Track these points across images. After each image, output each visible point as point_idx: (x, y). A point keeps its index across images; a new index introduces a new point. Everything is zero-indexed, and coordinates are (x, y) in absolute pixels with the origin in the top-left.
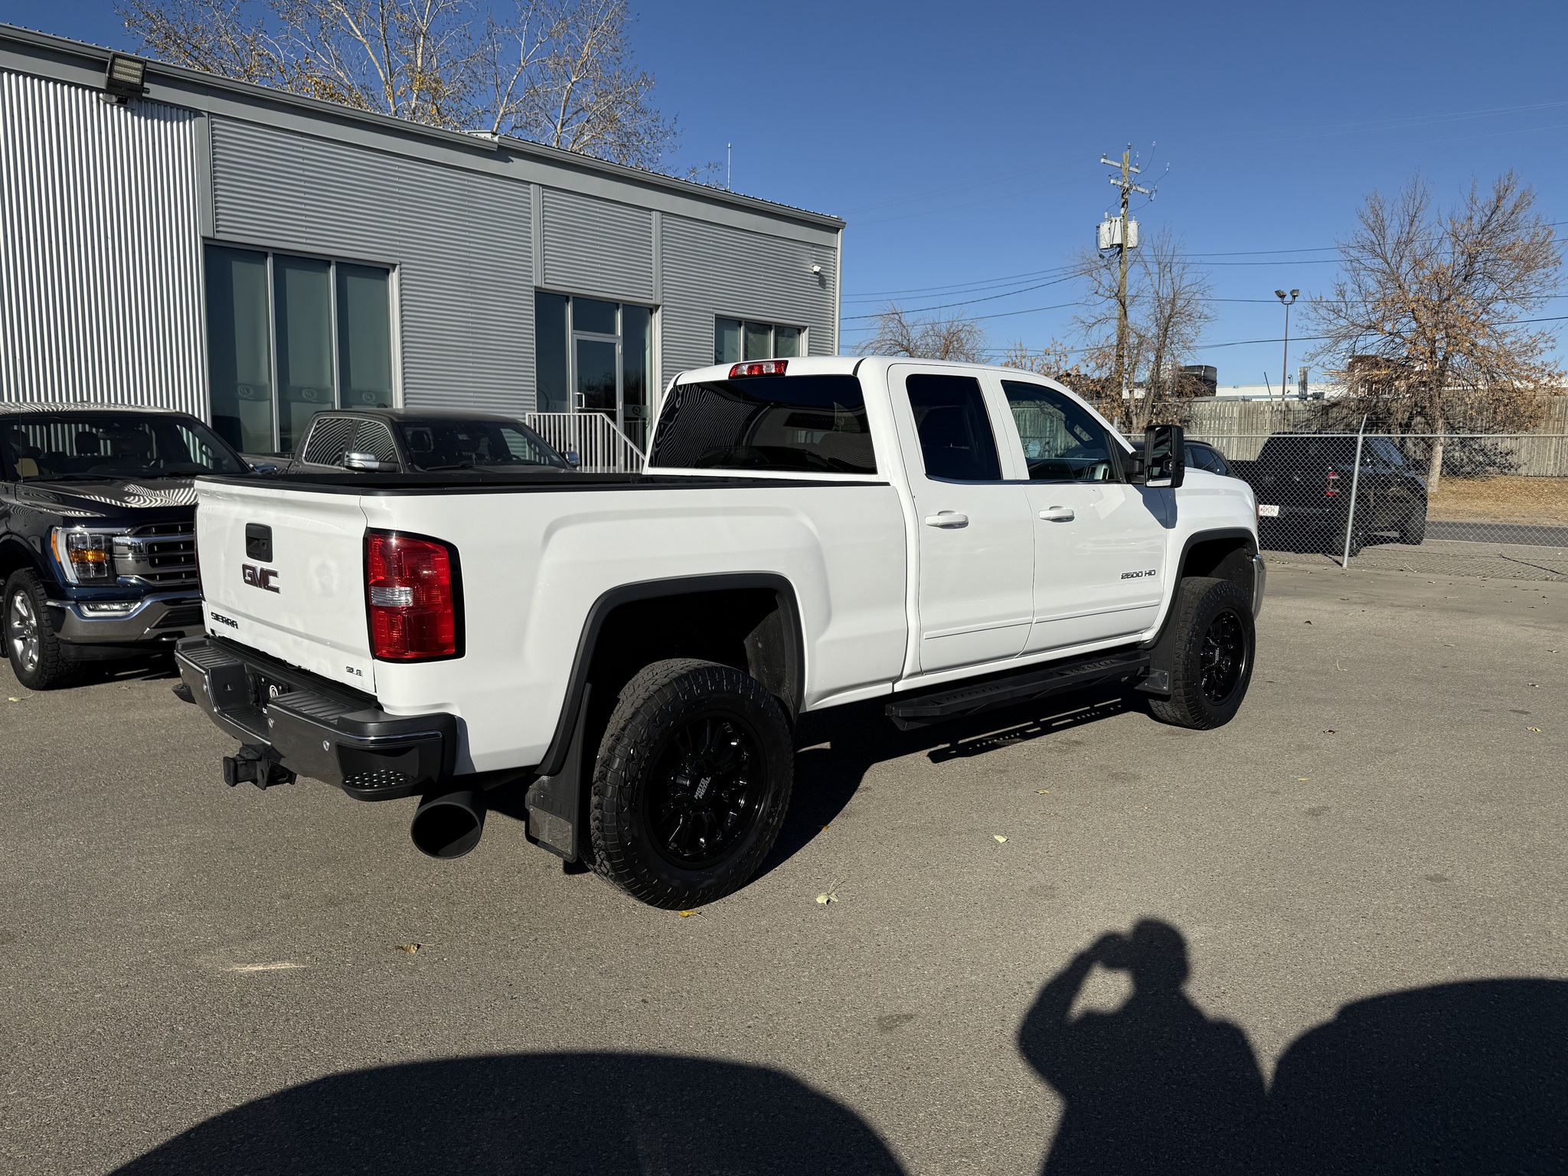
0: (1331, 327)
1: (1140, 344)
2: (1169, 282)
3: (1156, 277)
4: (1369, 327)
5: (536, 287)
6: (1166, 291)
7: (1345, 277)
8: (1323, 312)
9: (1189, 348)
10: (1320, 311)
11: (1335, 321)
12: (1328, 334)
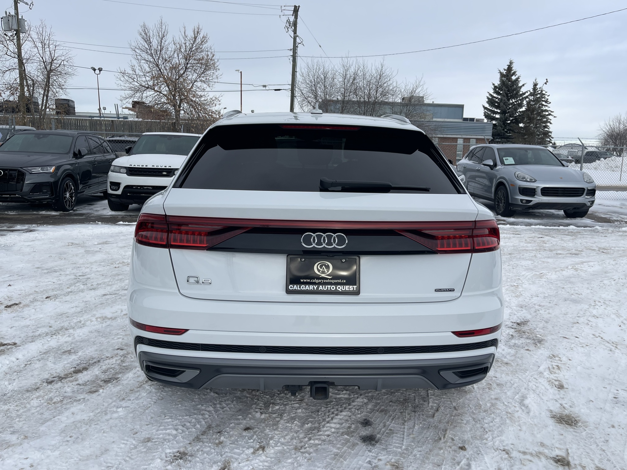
0: (131, 85)
1: (33, 84)
2: (48, 53)
3: (40, 49)
4: (148, 88)
6: (47, 58)
7: (135, 62)
8: (127, 78)
9: (62, 89)
10: (125, 77)
11: (133, 83)
12: (130, 89)
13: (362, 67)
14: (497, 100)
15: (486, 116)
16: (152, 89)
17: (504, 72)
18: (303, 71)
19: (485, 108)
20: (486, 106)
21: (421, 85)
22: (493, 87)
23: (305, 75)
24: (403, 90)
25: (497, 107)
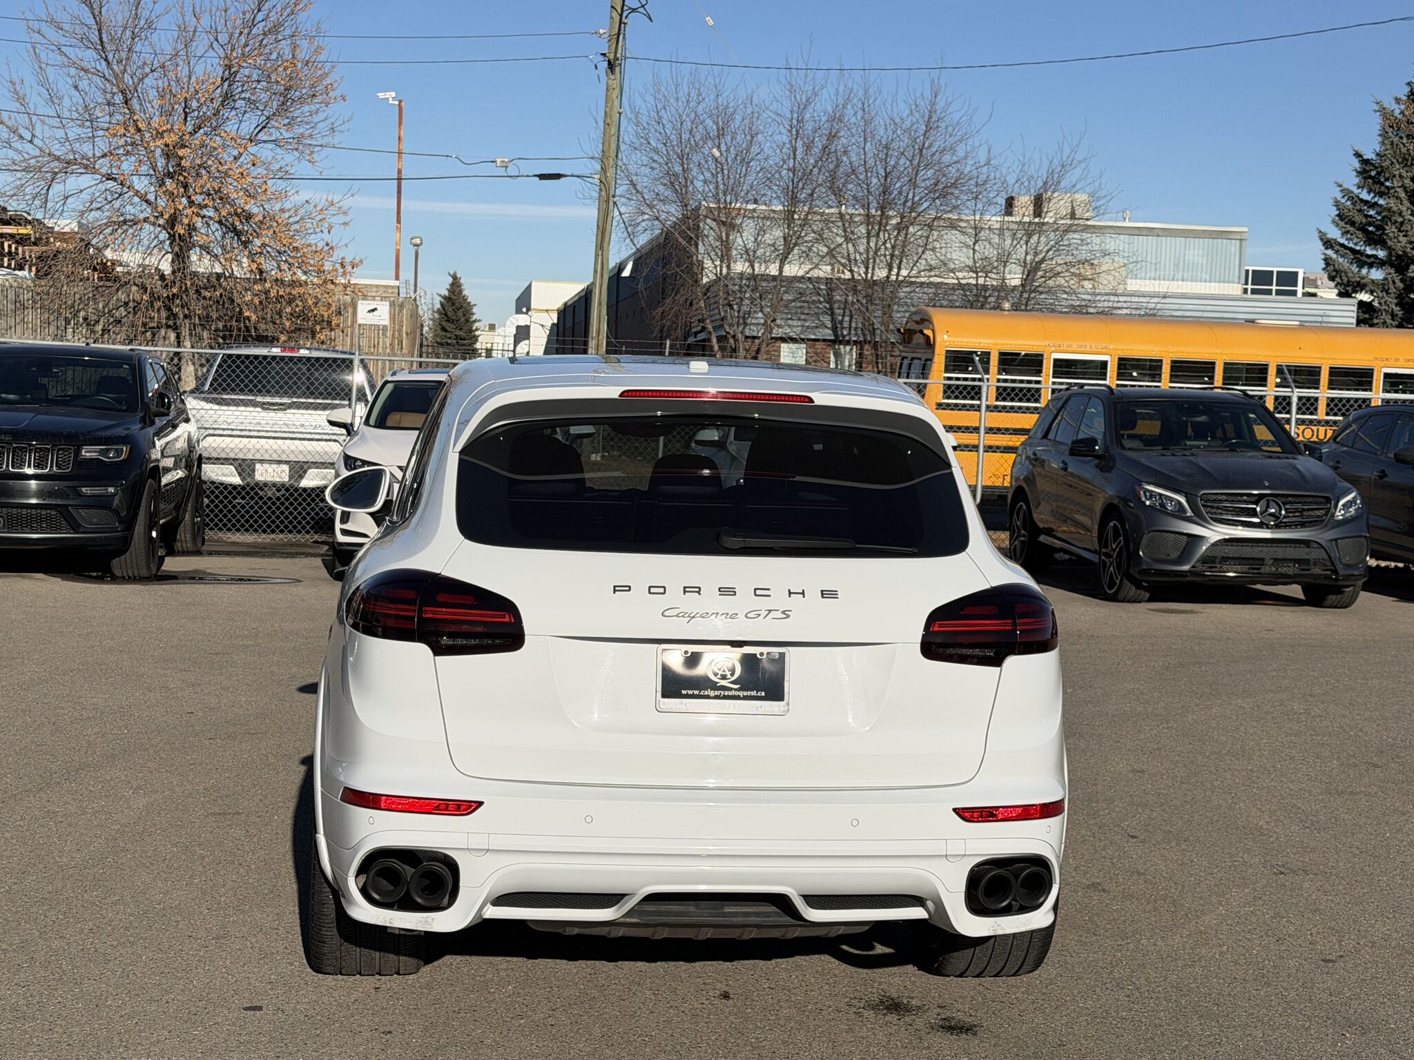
13: (861, 93)
14: (1372, 212)
15: (1334, 273)
16: (86, 167)
17: (1397, 110)
18: (639, 102)
19: (1328, 243)
20: (1330, 236)
21: (1080, 162)
22: (1356, 164)
23: (644, 120)
24: (1011, 180)
25: (1372, 240)
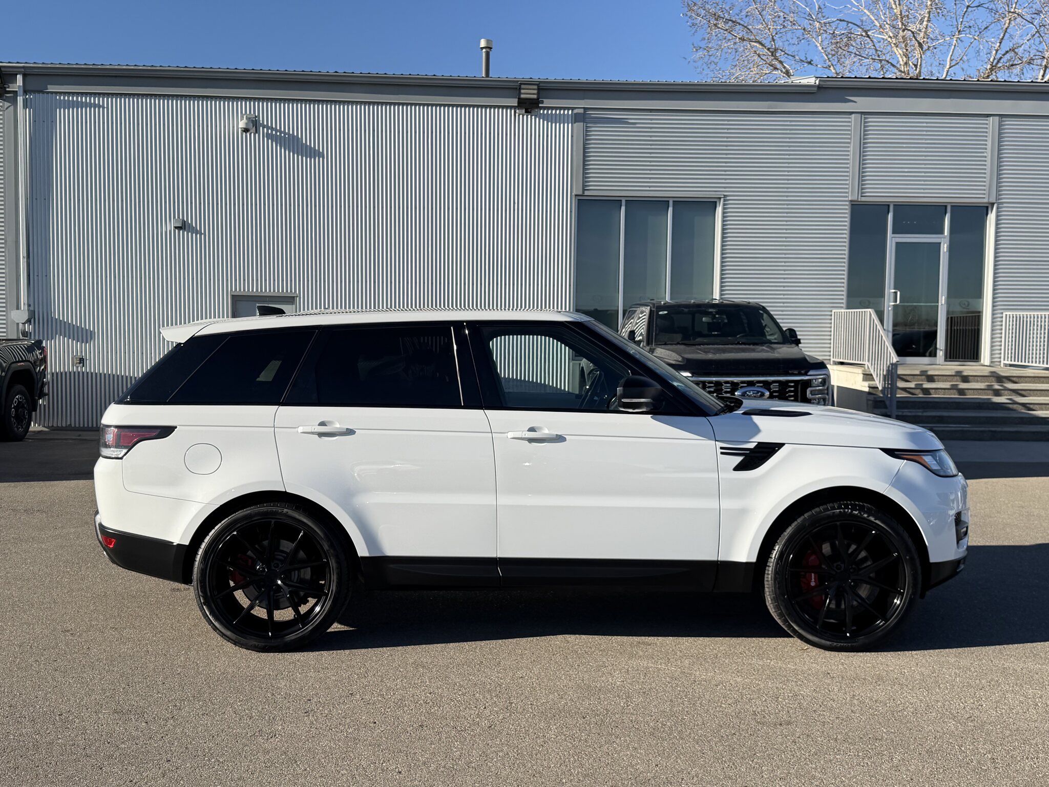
5: (851, 201)
